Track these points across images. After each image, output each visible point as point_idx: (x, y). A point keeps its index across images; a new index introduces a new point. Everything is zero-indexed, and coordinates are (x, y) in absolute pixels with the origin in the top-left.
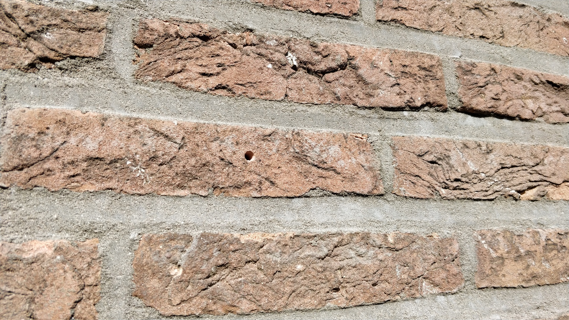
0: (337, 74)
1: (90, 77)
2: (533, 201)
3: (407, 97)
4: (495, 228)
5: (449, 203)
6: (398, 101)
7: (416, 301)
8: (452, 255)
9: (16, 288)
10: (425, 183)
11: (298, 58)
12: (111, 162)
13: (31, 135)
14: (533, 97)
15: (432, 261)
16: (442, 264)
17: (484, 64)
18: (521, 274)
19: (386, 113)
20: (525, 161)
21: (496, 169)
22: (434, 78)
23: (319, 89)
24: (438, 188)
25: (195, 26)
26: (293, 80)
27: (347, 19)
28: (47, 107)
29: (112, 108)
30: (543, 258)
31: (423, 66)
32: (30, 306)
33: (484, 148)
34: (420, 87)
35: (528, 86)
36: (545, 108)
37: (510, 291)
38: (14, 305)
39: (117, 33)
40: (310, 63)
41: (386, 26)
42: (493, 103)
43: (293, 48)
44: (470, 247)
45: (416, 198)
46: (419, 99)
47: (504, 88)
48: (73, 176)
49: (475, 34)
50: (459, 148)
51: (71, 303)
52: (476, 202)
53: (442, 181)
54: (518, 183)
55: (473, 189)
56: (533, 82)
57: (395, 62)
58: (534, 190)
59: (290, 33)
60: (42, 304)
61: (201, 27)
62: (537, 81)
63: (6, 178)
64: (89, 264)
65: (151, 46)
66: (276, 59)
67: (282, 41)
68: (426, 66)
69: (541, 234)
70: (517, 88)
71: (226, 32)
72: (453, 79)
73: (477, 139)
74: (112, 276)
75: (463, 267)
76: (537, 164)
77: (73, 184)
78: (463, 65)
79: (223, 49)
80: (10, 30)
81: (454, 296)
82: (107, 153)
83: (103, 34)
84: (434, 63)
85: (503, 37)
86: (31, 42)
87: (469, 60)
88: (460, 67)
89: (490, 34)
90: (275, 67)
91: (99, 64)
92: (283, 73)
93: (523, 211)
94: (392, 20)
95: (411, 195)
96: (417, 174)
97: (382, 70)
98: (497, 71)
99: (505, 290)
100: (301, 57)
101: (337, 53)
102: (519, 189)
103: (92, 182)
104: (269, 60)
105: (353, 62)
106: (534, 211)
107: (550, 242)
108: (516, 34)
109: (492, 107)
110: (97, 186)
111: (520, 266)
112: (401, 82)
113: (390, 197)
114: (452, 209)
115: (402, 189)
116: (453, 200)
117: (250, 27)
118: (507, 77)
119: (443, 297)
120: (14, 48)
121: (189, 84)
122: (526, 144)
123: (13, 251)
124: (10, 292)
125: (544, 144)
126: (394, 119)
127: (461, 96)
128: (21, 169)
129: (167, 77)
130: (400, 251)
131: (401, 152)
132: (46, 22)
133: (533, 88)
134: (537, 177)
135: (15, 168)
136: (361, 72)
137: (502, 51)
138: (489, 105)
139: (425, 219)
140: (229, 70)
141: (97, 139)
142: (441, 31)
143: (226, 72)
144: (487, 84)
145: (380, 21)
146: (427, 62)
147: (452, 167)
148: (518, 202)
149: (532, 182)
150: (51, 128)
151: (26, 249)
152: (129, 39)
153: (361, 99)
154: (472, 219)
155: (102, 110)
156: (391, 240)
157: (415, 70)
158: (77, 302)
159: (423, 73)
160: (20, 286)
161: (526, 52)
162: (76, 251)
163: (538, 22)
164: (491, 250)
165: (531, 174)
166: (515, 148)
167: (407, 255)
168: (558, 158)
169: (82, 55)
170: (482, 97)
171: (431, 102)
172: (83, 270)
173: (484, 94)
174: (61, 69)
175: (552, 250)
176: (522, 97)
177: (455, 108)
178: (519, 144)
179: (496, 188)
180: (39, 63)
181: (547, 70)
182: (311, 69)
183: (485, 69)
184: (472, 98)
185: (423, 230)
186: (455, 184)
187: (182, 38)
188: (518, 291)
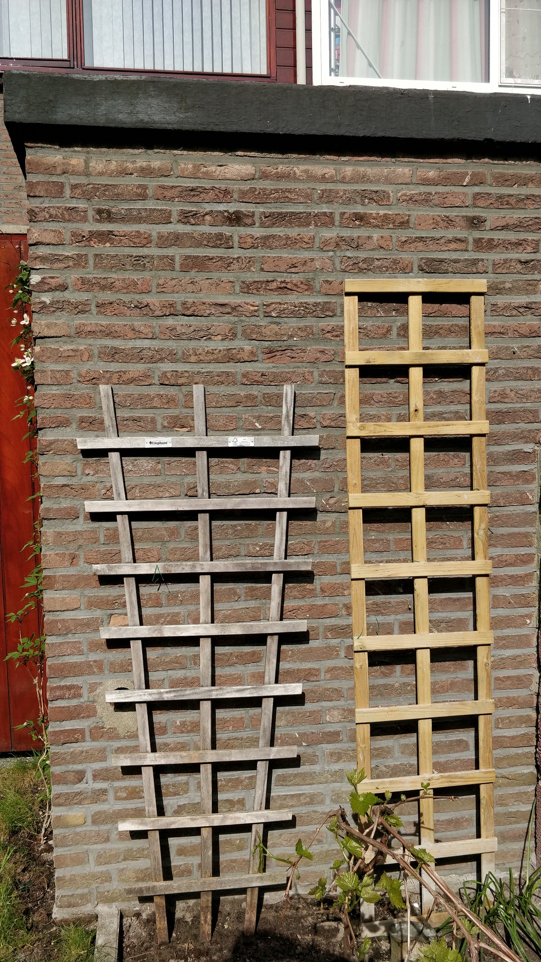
2: (205, 340)
3: (164, 313)
4: (190, 347)
5: (175, 340)
8: (174, 353)
10: (169, 336)
14: (209, 309)
16: (171, 356)
17: (191, 300)
18: (197, 359)
19: (158, 317)
20: (204, 329)
21: (193, 331)
22: (173, 307)
23: (140, 313)
27: (148, 293)
30: (205, 356)
31: (170, 304)
33: (189, 325)
34: (168, 310)
35: (208, 306)
37: (192, 363)
44: (180, 352)
46: (168, 313)
47: (198, 307)
49: (190, 291)
50: (181, 325)
52: (185, 340)
53: (173, 335)
75: (178, 357)
76: (208, 329)
78: (184, 302)
81: (173, 363)
84: (174, 302)
87: (186, 300)
89: (195, 291)
93: (201, 343)
94: (161, 292)
97: (157, 306)
98: (196, 302)
102: (200, 337)
106: (205, 343)
107: (209, 352)
108: (206, 289)
109: (193, 313)
112: (163, 309)
118: (199, 304)
125: (212, 323)
126: (161, 319)
127: (182, 311)
131: (161, 328)
137: (199, 295)
142: (177, 292)
144: (192, 307)
145: (157, 292)
147: (177, 331)
149: (206, 335)
153: (151, 314)
154: (182, 345)
157: (167, 305)
161: (209, 295)
164: (187, 353)
165: (206, 332)
166: (200, 325)
168: (217, 328)
171: (172, 313)
173: (190, 310)
176: (204, 310)
177: (180, 315)
178: (202, 323)
179: (192, 336)
181: (216, 300)
183: (192, 303)
184: (186, 311)
186: (178, 336)
188: (195, 363)
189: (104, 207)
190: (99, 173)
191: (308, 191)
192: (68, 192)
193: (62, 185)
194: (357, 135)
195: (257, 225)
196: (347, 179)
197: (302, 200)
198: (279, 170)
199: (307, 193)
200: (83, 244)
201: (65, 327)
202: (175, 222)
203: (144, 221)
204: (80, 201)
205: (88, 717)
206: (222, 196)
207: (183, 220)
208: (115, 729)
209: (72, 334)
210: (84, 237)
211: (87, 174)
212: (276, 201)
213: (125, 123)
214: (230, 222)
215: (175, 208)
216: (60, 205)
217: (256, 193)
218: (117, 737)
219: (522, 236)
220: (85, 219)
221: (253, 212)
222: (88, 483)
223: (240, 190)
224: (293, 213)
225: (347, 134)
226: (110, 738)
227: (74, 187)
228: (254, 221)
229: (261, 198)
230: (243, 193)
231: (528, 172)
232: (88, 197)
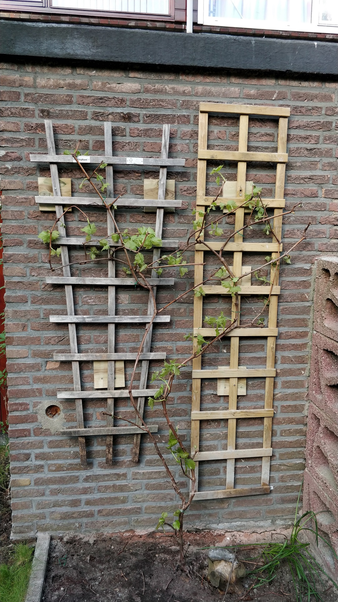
189: (45, 109)
190: (42, 86)
191: (174, 101)
192: (22, 98)
193: (19, 94)
194: (205, 66)
195: (141, 122)
196: (199, 94)
197: (170, 107)
198: (156, 87)
199: (173, 102)
200: (32, 131)
201: (20, 184)
202: (90, 119)
203: (71, 118)
204: (30, 104)
205: (33, 422)
206: (120, 103)
207: (95, 118)
208: (49, 429)
209: (25, 188)
210: (32, 127)
211: (35, 87)
212: (154, 107)
213: (59, 55)
214: (124, 119)
215: (90, 110)
216: (18, 106)
217: (141, 101)
218: (50, 435)
219: (309, 133)
220: (33, 116)
221: (139, 114)
222: (33, 281)
223: (131, 99)
224: (164, 115)
225: (199, 65)
226: (46, 435)
227: (27, 95)
228: (139, 119)
229: (144, 105)
230: (133, 102)
231: (314, 92)
232: (35, 102)
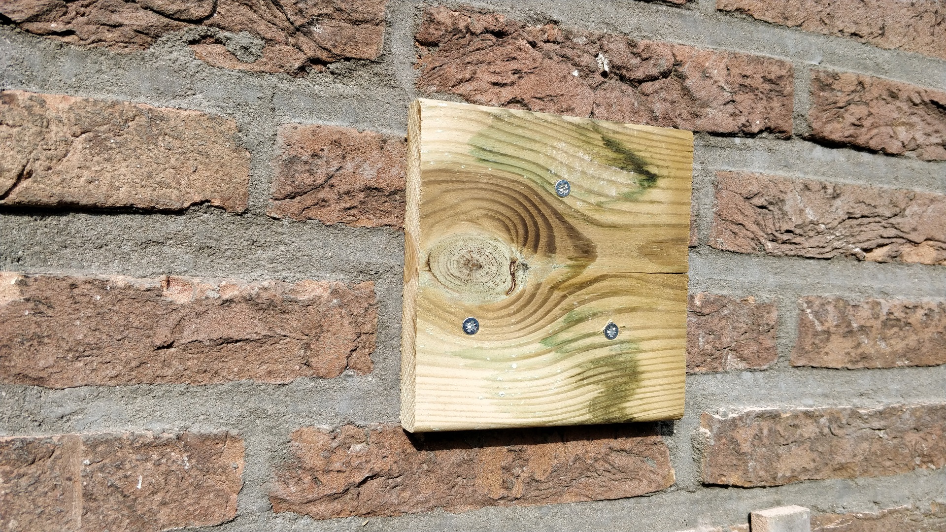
0: (657, 85)
1: (366, 84)
2: (880, 263)
3: (742, 120)
4: (826, 295)
5: (775, 260)
6: (730, 125)
7: (718, 375)
8: (768, 324)
9: (291, 332)
10: (749, 234)
11: (610, 61)
12: (391, 194)
13: (304, 158)
14: (907, 124)
15: (743, 330)
16: (755, 335)
17: (849, 73)
18: (848, 353)
19: (713, 140)
20: (880, 211)
21: (840, 220)
22: (780, 93)
23: (633, 104)
24: (763, 241)
25: (489, 18)
26: (603, 93)
27: (679, 8)
28: (320, 122)
29: (390, 125)
30: (879, 336)
31: (769, 77)
32: (305, 352)
33: (830, 191)
34: (760, 106)
35: (904, 108)
36: (921, 139)
37: (831, 372)
38: (289, 350)
39: (396, 26)
40: (624, 68)
41: (728, 18)
42: (852, 131)
43: (606, 48)
44: (791, 316)
45: (734, 253)
46: (758, 122)
47: (871, 110)
48: (349, 209)
49: (845, 30)
50: (799, 190)
51: (348, 352)
52: (808, 261)
53: (770, 232)
54: (865, 239)
55: (806, 244)
56: (912, 102)
57: (734, 71)
58: (885, 249)
59: (603, 26)
60: (318, 351)
61: (496, 19)
62: (918, 101)
63: (278, 208)
64: (366, 310)
65: (437, 45)
66: (584, 64)
67: (593, 38)
68: (773, 77)
69: (883, 305)
70: (888, 111)
71: (525, 25)
72: (804, 96)
73: (823, 179)
74: (389, 324)
75: (779, 341)
76: (896, 215)
77: (349, 218)
78: (822, 76)
79: (520, 49)
80: (277, 21)
81: (762, 373)
82: (386, 183)
83: (382, 28)
84: (783, 72)
85: (882, 35)
86: (302, 39)
87: (830, 68)
88: (817, 79)
89: (865, 30)
90: (582, 73)
91: (377, 69)
92: (591, 81)
93: (866, 275)
94: (737, 10)
95: (729, 248)
96: (741, 222)
97: (715, 82)
98: (866, 86)
99: (825, 371)
100: (615, 60)
101: (661, 57)
102: (865, 247)
103: (369, 216)
104: (575, 65)
105: (680, 69)
106: (880, 276)
107: (892, 317)
108: (901, 30)
109: (851, 136)
110: (375, 222)
111: (848, 344)
112: (738, 98)
113: (704, 250)
114: (777, 268)
115: (720, 240)
116: (780, 256)
117: (556, 17)
118: (877, 95)
119: (749, 374)
120: (282, 47)
121: (478, 97)
122: (886, 187)
123: (287, 291)
124: (285, 336)
125: (911, 188)
126: (722, 148)
127: (812, 119)
128: (293, 198)
129: (453, 87)
130: (707, 317)
131: (725, 193)
132: (316, 11)
133: (910, 111)
134: (892, 232)
135: (287, 197)
136: (688, 83)
137: (878, 55)
138: (846, 134)
139: (742, 279)
140: (526, 78)
141: (376, 165)
142: (800, 25)
143: (522, 81)
144: (849, 104)
145: (720, 10)
146: (775, 71)
147: (785, 214)
148: (861, 263)
149: (885, 238)
150: (326, 150)
151: (300, 289)
152: (408, 34)
153: (684, 120)
154: (798, 281)
155: (379, 128)
156: (698, 303)
157: (758, 82)
158: (352, 351)
159: (767, 86)
160: (295, 330)
161: (910, 58)
162: (353, 295)
163: (936, 12)
164: (816, 321)
165: (885, 227)
166: (871, 192)
167: (715, 323)
168: (924, 209)
169: (358, 57)
170: (839, 122)
171: (772, 127)
172: (360, 316)
173: (843, 118)
174: (333, 73)
175: (893, 326)
176: (893, 123)
177: (801, 135)
178: (877, 186)
179: (836, 244)
180: (309, 66)
181: (934, 84)
182: (625, 76)
183: (850, 84)
184: (826, 123)
185: (737, 292)
186: (786, 237)
187: (473, 34)
188: (840, 373)
201: (220, 149)
